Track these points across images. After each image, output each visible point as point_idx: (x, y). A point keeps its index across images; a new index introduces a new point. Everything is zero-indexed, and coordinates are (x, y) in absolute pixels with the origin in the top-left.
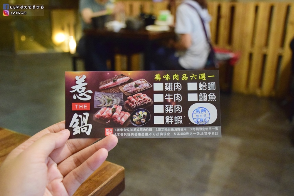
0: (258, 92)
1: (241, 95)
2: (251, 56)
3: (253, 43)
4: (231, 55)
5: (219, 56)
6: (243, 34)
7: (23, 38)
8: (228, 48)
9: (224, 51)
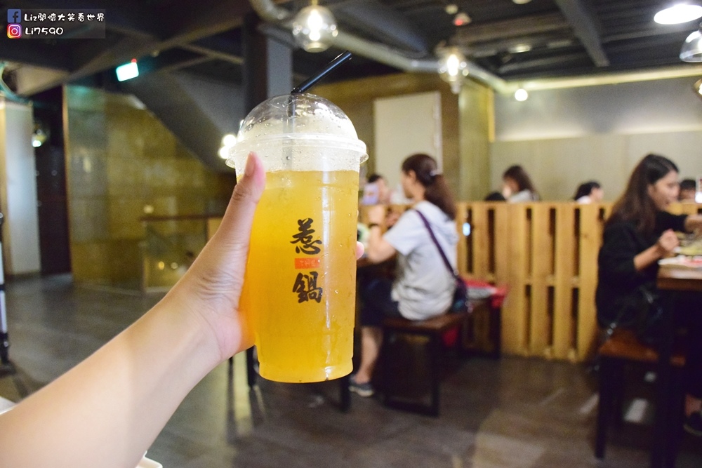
0: (547, 352)
1: (519, 357)
2: (528, 289)
3: (529, 269)
4: (492, 291)
5: (473, 293)
6: (511, 254)
7: (161, 265)
8: (490, 277)
9: (481, 284)
